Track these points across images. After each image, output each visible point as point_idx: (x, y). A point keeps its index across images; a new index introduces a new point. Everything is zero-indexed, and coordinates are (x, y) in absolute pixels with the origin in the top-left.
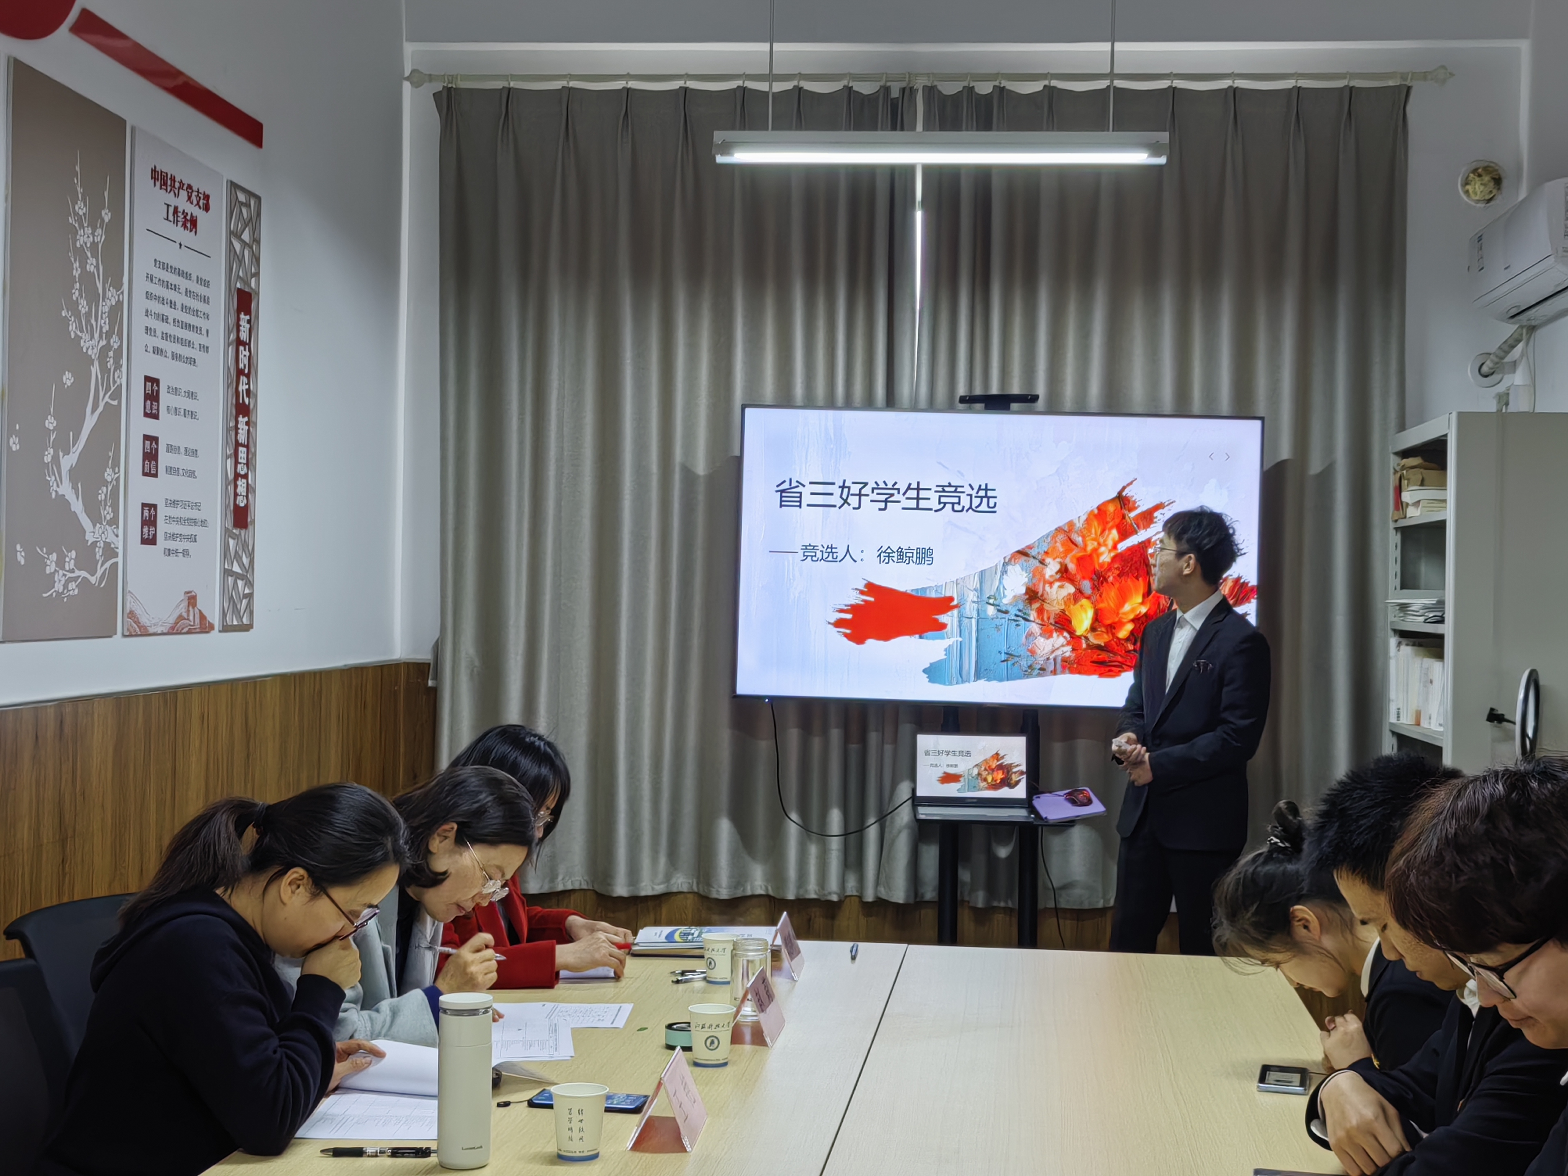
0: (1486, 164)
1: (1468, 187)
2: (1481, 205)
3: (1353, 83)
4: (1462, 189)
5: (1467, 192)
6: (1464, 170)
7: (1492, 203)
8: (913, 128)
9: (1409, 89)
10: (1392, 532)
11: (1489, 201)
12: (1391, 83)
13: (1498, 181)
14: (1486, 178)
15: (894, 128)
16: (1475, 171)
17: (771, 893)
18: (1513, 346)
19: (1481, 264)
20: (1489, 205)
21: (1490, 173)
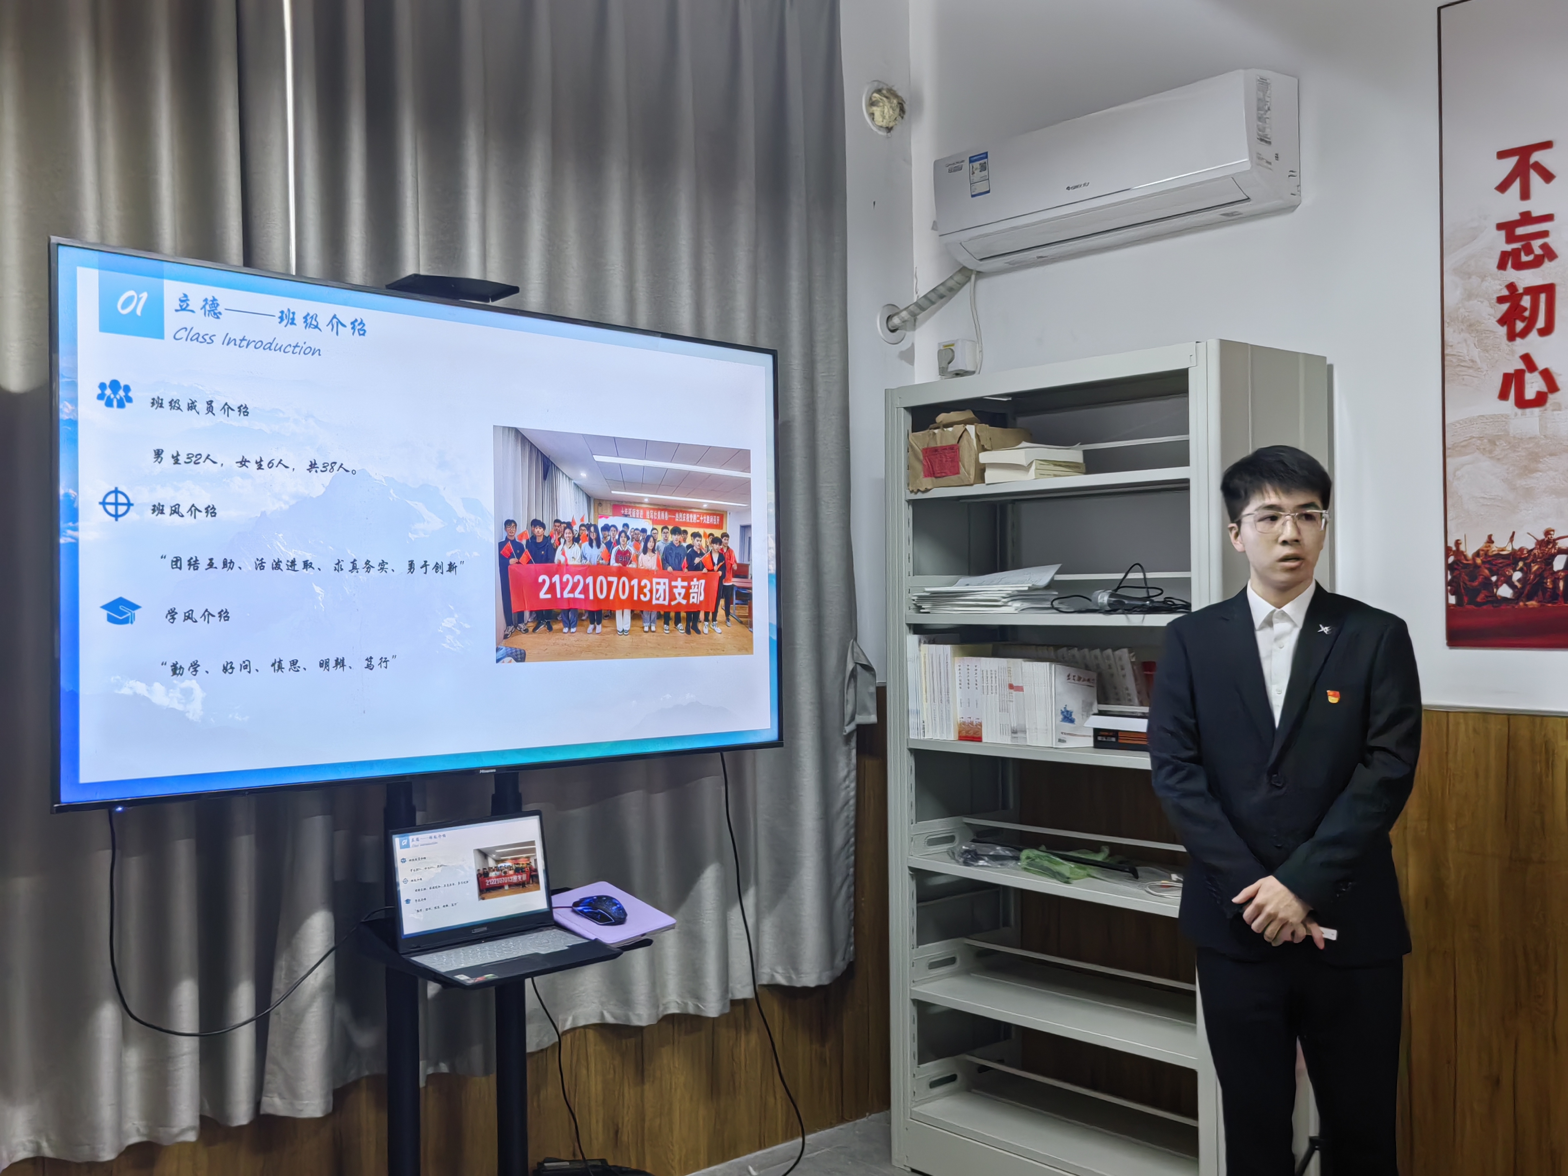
0: (887, 86)
1: (874, 108)
2: (883, 133)
4: (867, 111)
5: (872, 115)
7: (892, 132)
10: (904, 505)
11: (889, 129)
13: (902, 110)
14: (895, 101)
18: (942, 297)
19: (981, 187)
20: (889, 134)
21: (896, 96)
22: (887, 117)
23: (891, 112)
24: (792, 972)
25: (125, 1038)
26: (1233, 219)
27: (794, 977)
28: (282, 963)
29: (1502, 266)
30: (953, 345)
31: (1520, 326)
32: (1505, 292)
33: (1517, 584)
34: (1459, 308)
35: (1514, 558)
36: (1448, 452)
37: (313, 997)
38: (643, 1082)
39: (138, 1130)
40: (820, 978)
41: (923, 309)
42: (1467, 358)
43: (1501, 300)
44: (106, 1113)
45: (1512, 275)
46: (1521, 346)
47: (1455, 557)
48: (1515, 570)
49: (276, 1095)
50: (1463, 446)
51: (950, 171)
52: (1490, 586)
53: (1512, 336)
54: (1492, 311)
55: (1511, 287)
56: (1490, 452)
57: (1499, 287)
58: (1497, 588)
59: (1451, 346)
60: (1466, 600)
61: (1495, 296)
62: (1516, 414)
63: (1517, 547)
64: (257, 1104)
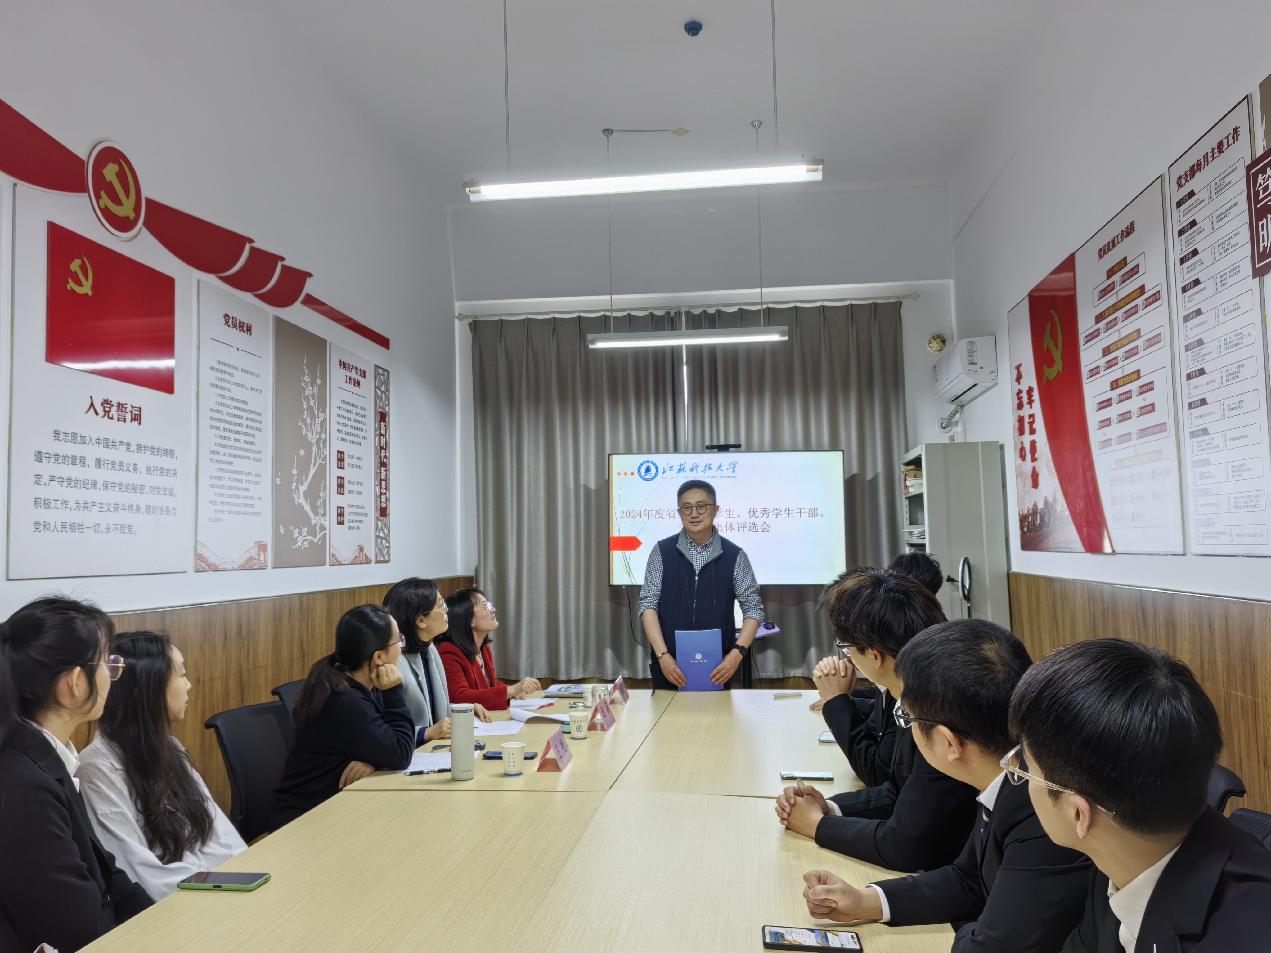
0: (938, 334)
2: (937, 352)
3: (875, 301)
5: (930, 347)
6: (928, 337)
7: (942, 351)
8: (681, 329)
9: (901, 303)
10: (904, 500)
11: (940, 350)
12: (893, 301)
13: (944, 342)
14: (938, 341)
15: (672, 329)
16: (933, 338)
17: (631, 676)
18: (956, 414)
21: (940, 338)
22: (935, 347)
23: (937, 345)
29: (1018, 409)
31: (1021, 431)
32: (1019, 419)
35: (1025, 517)
45: (1019, 412)
48: (1026, 521)
50: (1018, 475)
53: (1020, 435)
55: (1019, 416)
62: (1022, 463)
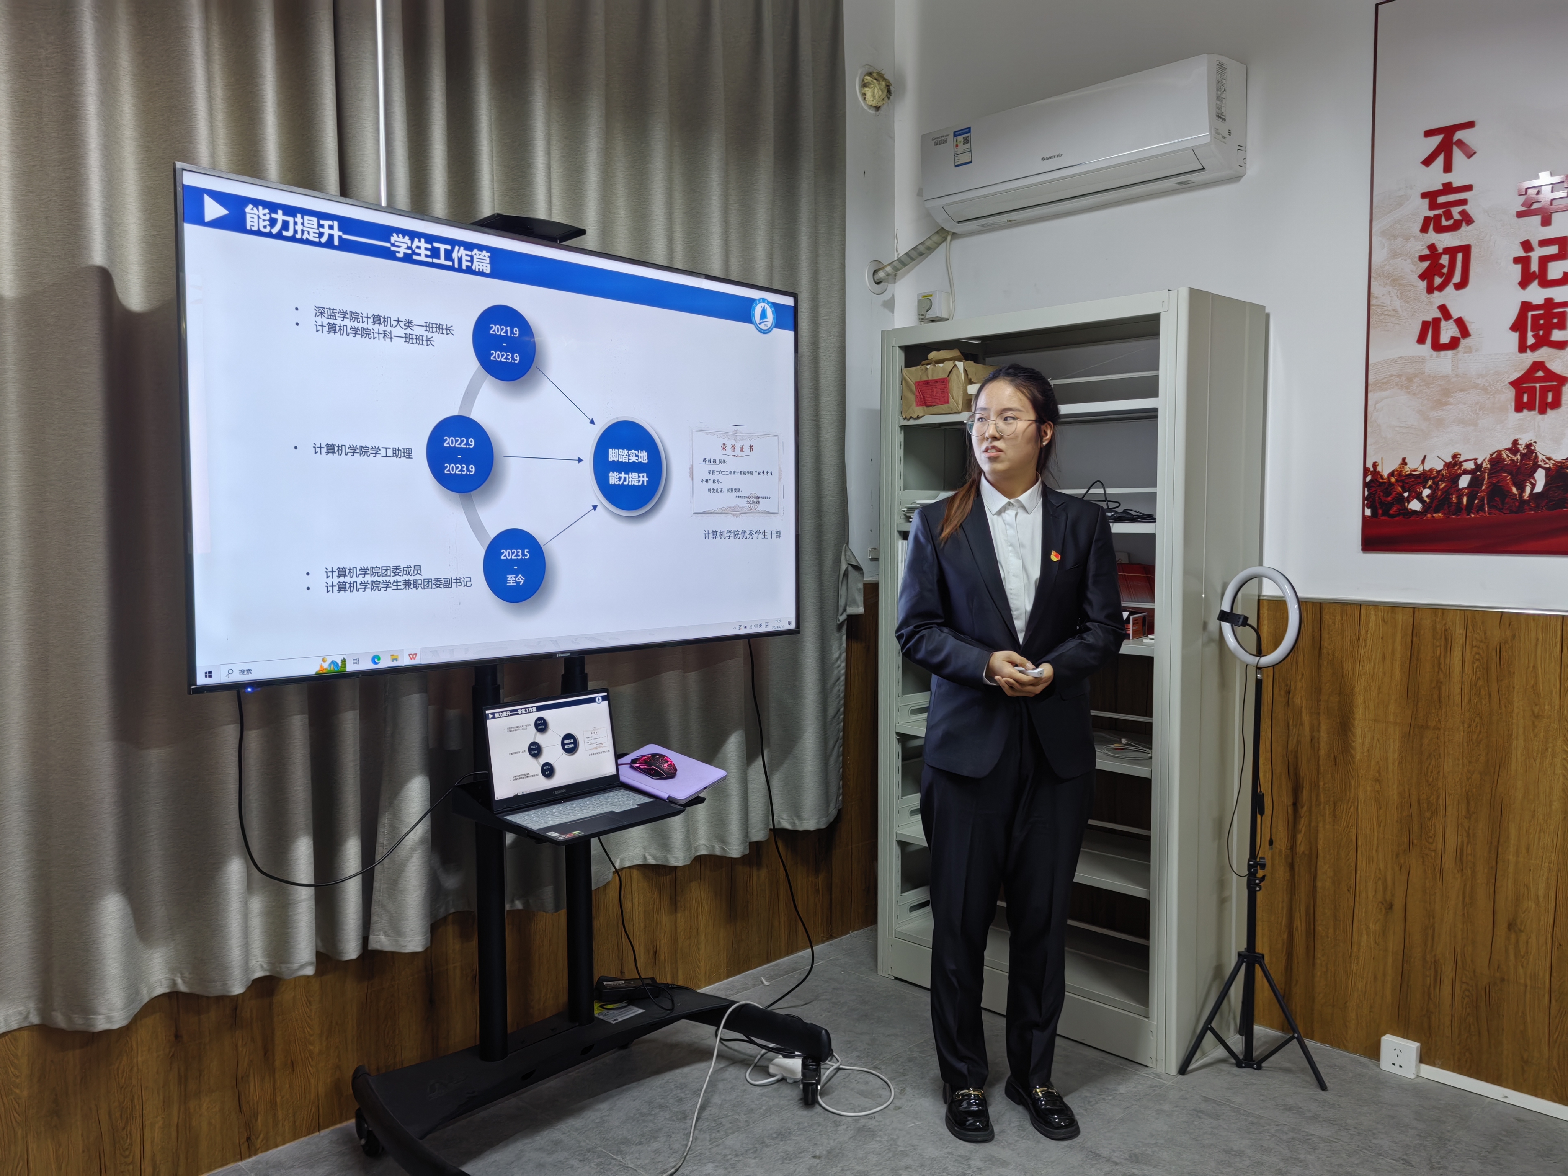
0: (879, 68)
1: (866, 89)
2: (872, 112)
4: (860, 91)
5: (864, 95)
6: (859, 72)
7: (880, 111)
11: (877, 108)
13: (889, 92)
16: (870, 74)
17: (182, 988)
18: (921, 254)
19: (964, 158)
20: (878, 113)
21: (884, 79)
22: (877, 97)
23: (880, 93)
24: (795, 818)
25: (249, 888)
26: (1186, 187)
27: (797, 822)
28: (384, 822)
29: (1424, 229)
30: (931, 296)
31: (1438, 281)
32: (1427, 252)
33: (1426, 499)
34: (1385, 265)
35: (1424, 478)
36: (1370, 388)
37: (413, 849)
38: (676, 911)
39: (262, 966)
40: (818, 823)
41: (905, 265)
42: (1390, 308)
43: (1422, 258)
44: (235, 954)
45: (1432, 237)
46: (1438, 298)
47: (1372, 476)
48: (1424, 488)
49: (382, 933)
50: (1383, 383)
51: (936, 144)
52: (1402, 501)
53: (1430, 290)
54: (1414, 268)
55: (1432, 247)
56: (1407, 388)
57: (1420, 248)
58: (1409, 503)
59: (1376, 298)
60: (1380, 511)
61: (1417, 255)
62: (1432, 356)
63: (1427, 468)
64: (365, 940)
